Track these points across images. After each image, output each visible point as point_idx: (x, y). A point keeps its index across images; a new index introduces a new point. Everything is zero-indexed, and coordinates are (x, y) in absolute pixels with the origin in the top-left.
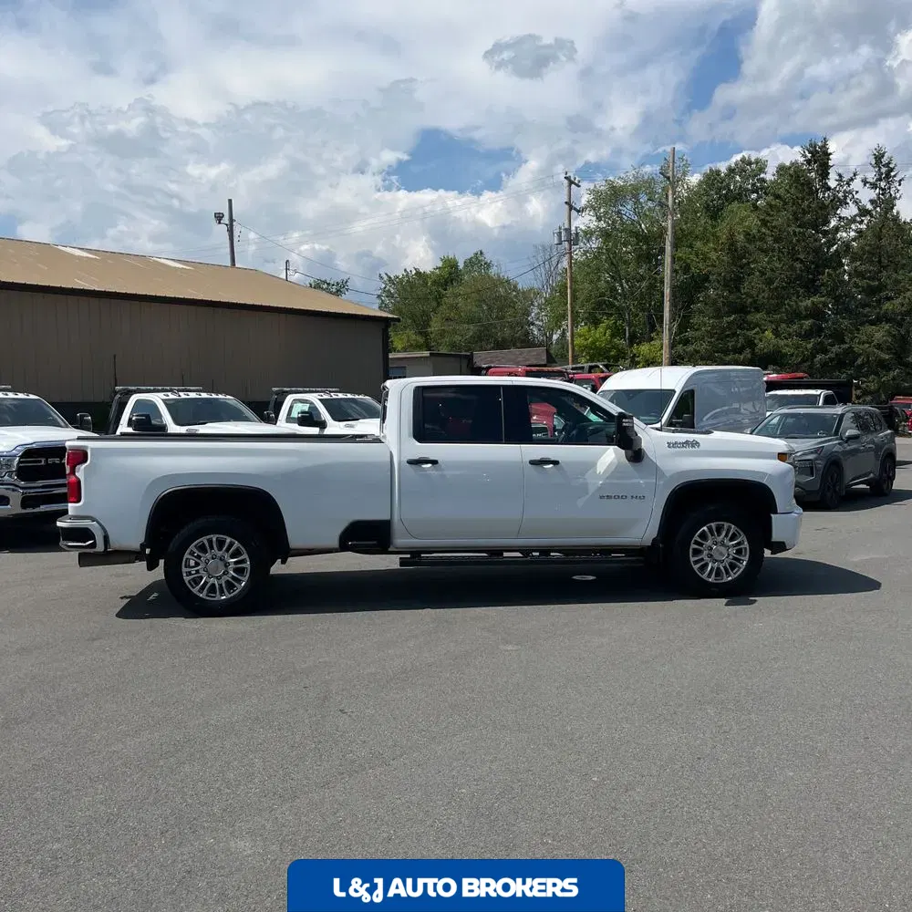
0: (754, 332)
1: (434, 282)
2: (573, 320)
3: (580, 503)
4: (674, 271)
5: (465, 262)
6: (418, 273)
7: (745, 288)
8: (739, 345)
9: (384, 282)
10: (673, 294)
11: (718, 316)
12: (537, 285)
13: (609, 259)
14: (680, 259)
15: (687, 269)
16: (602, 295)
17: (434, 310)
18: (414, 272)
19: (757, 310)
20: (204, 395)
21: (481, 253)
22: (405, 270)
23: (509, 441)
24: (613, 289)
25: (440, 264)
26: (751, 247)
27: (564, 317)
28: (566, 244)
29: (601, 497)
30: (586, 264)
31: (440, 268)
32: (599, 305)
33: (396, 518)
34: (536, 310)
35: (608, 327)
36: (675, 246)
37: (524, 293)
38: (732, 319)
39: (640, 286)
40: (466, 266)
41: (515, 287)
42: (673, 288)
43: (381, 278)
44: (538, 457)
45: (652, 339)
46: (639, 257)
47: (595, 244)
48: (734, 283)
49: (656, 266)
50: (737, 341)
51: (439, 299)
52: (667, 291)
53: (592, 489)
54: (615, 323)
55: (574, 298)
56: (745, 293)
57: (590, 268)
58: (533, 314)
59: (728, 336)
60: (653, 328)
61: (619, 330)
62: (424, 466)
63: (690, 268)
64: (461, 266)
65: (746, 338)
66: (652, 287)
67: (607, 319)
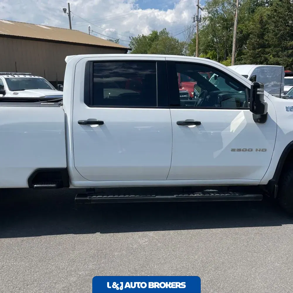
0: (268, 55)
1: (149, 40)
2: (198, 52)
3: (216, 154)
4: (237, 33)
5: (160, 32)
6: (143, 36)
7: (266, 37)
8: (262, 61)
9: (131, 40)
10: (236, 42)
11: (254, 49)
12: (185, 40)
13: (212, 29)
14: (239, 28)
15: (241, 32)
16: (209, 42)
17: (149, 50)
18: (142, 36)
19: (270, 47)
20: (33, 77)
21: (165, 29)
22: (139, 35)
23: (162, 105)
24: (213, 41)
25: (151, 33)
26: (269, 21)
27: (195, 51)
28: (196, 22)
29: (233, 150)
30: (203, 31)
31: (151, 34)
32: (208, 46)
33: (71, 166)
34: (185, 50)
35: (211, 55)
36: (238, 23)
37: (181, 43)
38: (260, 50)
39: (223, 39)
40: (160, 34)
41: (178, 41)
42: (237, 39)
43: (130, 38)
44: (183, 119)
45: (226, 59)
46: (223, 27)
47: (207, 22)
48: (261, 36)
49: (230, 31)
50: (261, 59)
51: (150, 46)
52: (234, 40)
53: (226, 143)
54: (213, 53)
55: (199, 43)
56: (266, 40)
57: (204, 33)
58: (184, 51)
59: (258, 57)
60: (227, 55)
61: (215, 56)
62: (93, 126)
63: (243, 31)
64: (158, 34)
65: (265, 57)
66: (227, 39)
67: (211, 52)
